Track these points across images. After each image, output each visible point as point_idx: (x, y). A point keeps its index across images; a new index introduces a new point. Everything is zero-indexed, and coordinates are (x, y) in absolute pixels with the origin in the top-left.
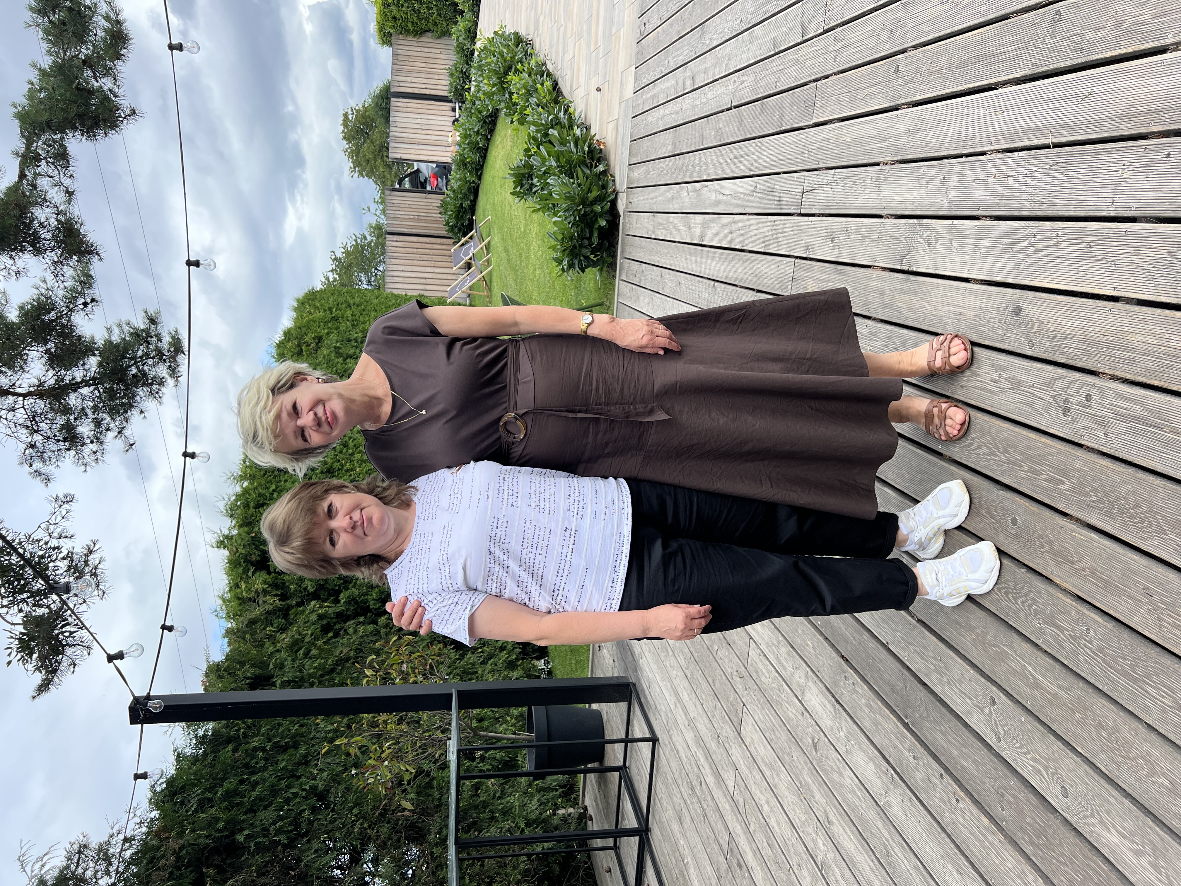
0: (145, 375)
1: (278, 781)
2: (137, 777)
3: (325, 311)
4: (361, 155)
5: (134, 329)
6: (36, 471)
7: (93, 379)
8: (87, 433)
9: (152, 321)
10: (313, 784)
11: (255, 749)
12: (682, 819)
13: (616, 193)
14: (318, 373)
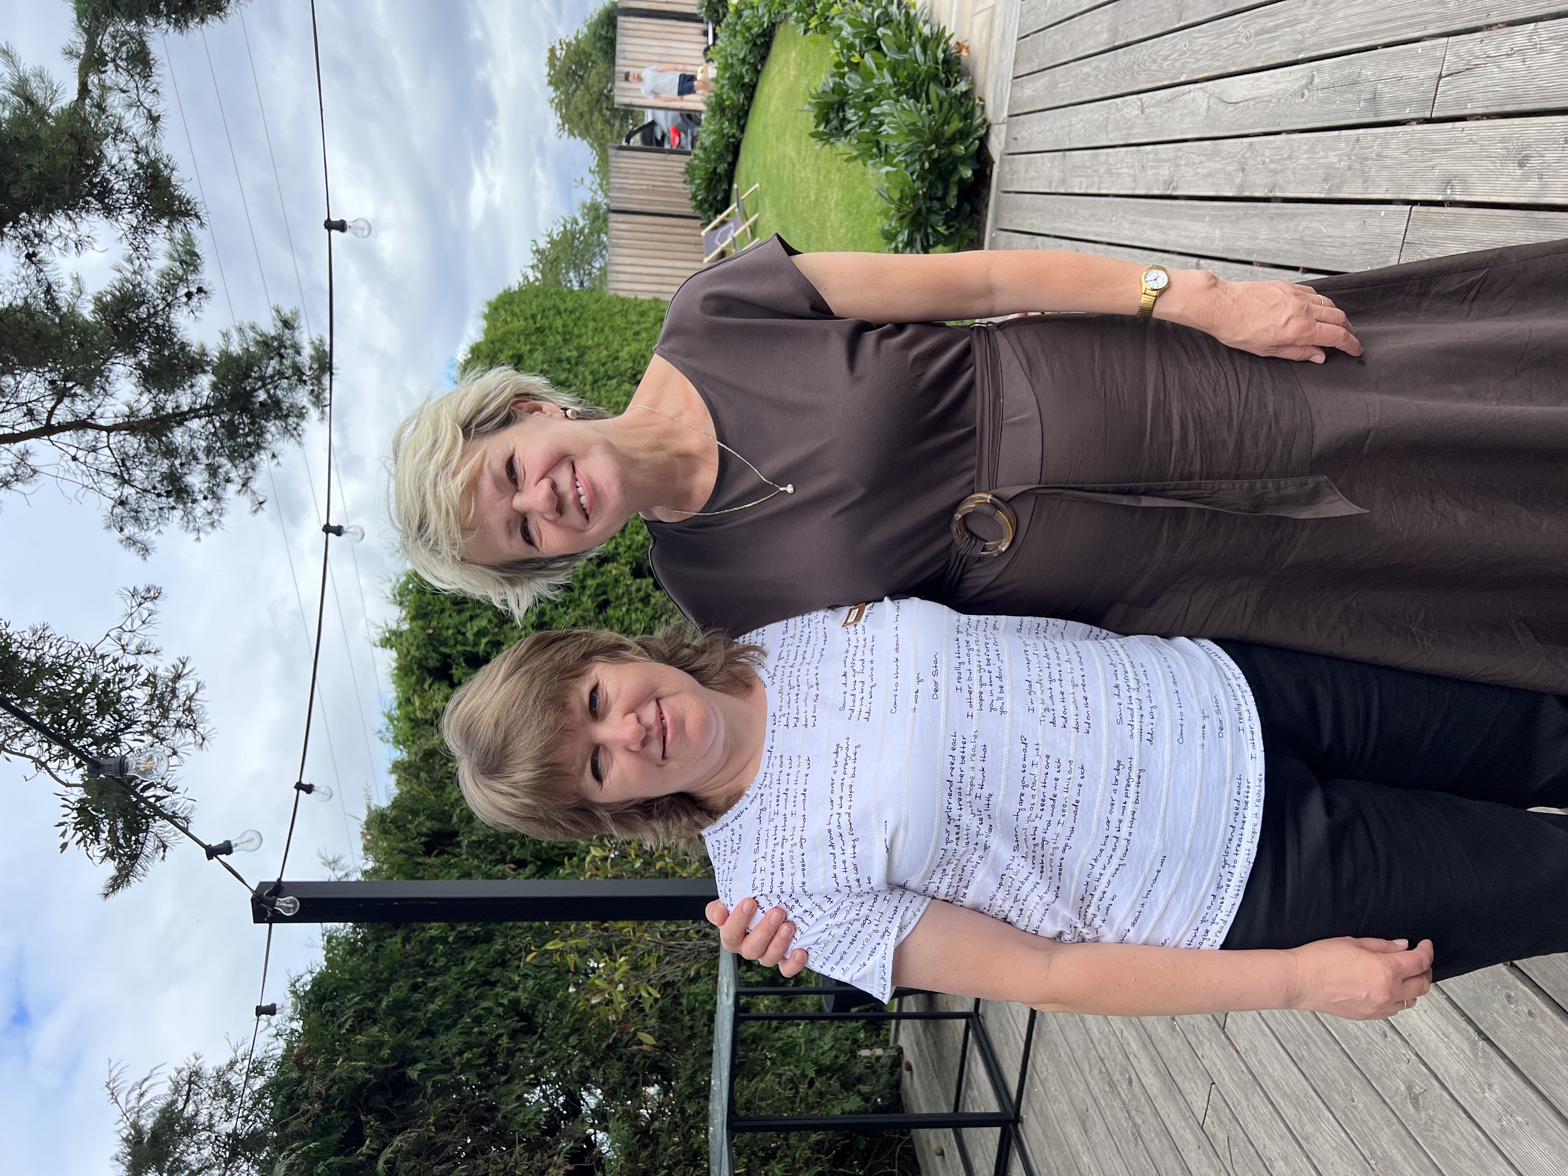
0: (277, 403)
1: (465, 989)
2: (260, 1011)
3: (526, 319)
4: (572, 107)
5: (261, 336)
6: (128, 538)
7: (206, 407)
8: (198, 485)
9: (287, 324)
10: (514, 998)
11: (433, 940)
12: (1088, 1124)
13: (987, 125)
14: (565, 398)
